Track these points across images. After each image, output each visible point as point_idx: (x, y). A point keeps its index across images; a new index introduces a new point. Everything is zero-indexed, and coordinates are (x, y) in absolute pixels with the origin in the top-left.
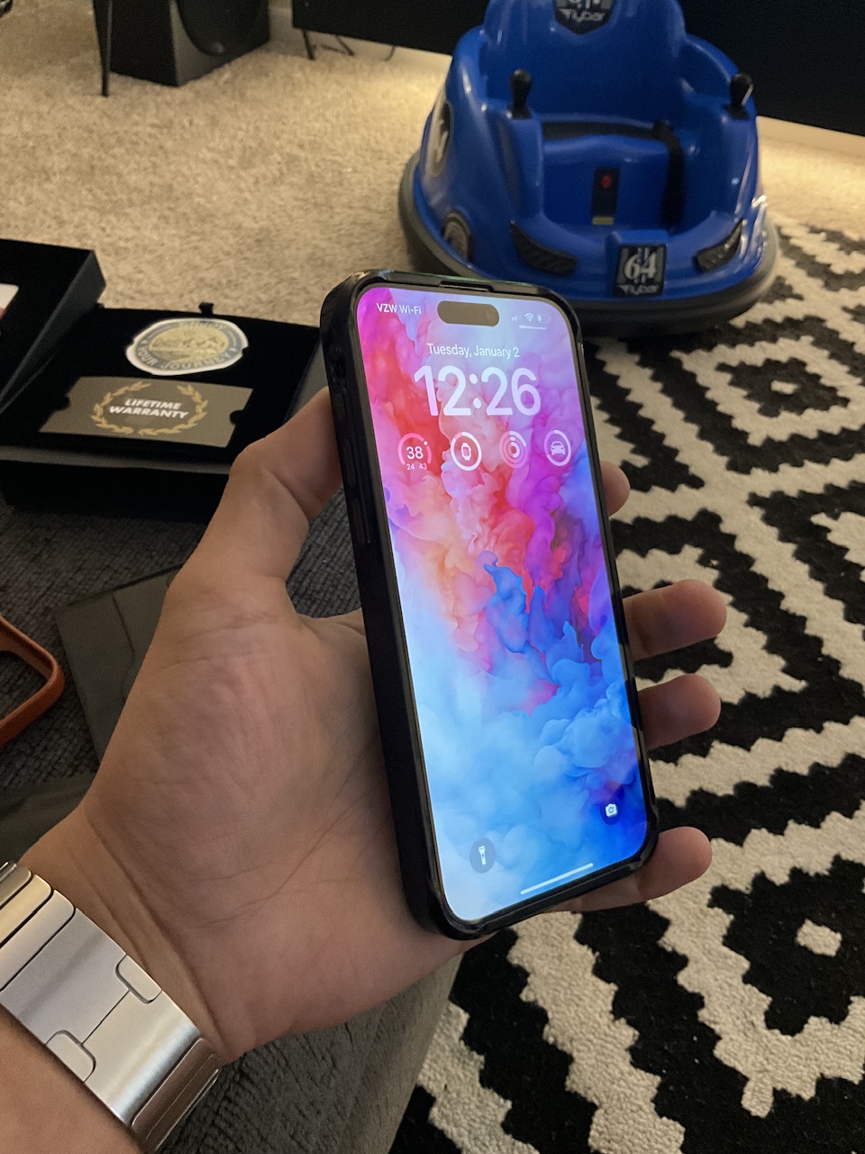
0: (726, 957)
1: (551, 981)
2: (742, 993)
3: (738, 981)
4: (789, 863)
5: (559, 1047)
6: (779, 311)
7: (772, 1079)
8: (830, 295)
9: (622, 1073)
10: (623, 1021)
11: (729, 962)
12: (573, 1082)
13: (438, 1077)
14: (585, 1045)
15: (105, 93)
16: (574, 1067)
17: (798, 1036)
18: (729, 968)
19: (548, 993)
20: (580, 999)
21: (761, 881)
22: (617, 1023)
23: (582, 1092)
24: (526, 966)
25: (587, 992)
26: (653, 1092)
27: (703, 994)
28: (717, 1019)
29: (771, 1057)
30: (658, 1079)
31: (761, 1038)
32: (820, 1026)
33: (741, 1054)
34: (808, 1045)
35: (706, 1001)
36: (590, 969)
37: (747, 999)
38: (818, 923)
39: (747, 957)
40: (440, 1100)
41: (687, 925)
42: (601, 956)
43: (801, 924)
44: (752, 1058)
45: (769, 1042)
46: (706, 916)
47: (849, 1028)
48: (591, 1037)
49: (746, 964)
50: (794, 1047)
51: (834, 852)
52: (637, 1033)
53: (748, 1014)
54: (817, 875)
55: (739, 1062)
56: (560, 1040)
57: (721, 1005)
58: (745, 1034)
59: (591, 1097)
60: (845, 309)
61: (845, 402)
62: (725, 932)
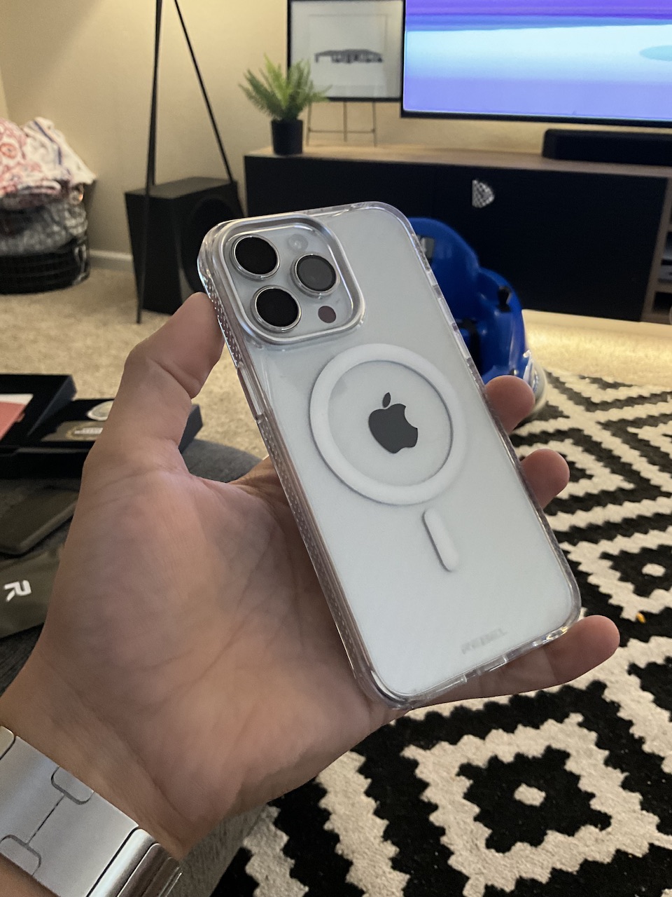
0: (464, 805)
1: (344, 817)
2: (473, 827)
3: (470, 820)
4: (515, 750)
5: (345, 857)
6: (551, 426)
7: (485, 878)
8: (589, 414)
9: (384, 872)
10: (389, 842)
11: (466, 808)
12: (351, 876)
13: (263, 871)
14: (362, 855)
15: (139, 321)
16: (353, 869)
17: (507, 854)
18: (466, 812)
19: (342, 824)
20: (362, 828)
21: (494, 761)
22: (385, 843)
23: (356, 883)
24: (330, 809)
25: (368, 825)
26: (404, 884)
27: (446, 827)
28: (453, 842)
29: (486, 865)
30: (408, 877)
31: (482, 855)
32: (523, 848)
33: (466, 864)
34: (513, 859)
35: (447, 832)
36: (372, 811)
37: (475, 830)
38: (530, 785)
39: (478, 805)
40: (262, 884)
41: (440, 785)
42: (381, 804)
43: (518, 786)
44: (473, 866)
45: (487, 856)
46: (454, 780)
47: (543, 849)
48: (366, 850)
49: (476, 810)
50: (504, 860)
51: (547, 743)
52: (398, 849)
53: (475, 840)
54: (534, 758)
55: (465, 868)
56: (346, 852)
57: (457, 835)
58: (471, 852)
59: (361, 886)
60: (599, 423)
61: (590, 477)
62: (465, 790)
